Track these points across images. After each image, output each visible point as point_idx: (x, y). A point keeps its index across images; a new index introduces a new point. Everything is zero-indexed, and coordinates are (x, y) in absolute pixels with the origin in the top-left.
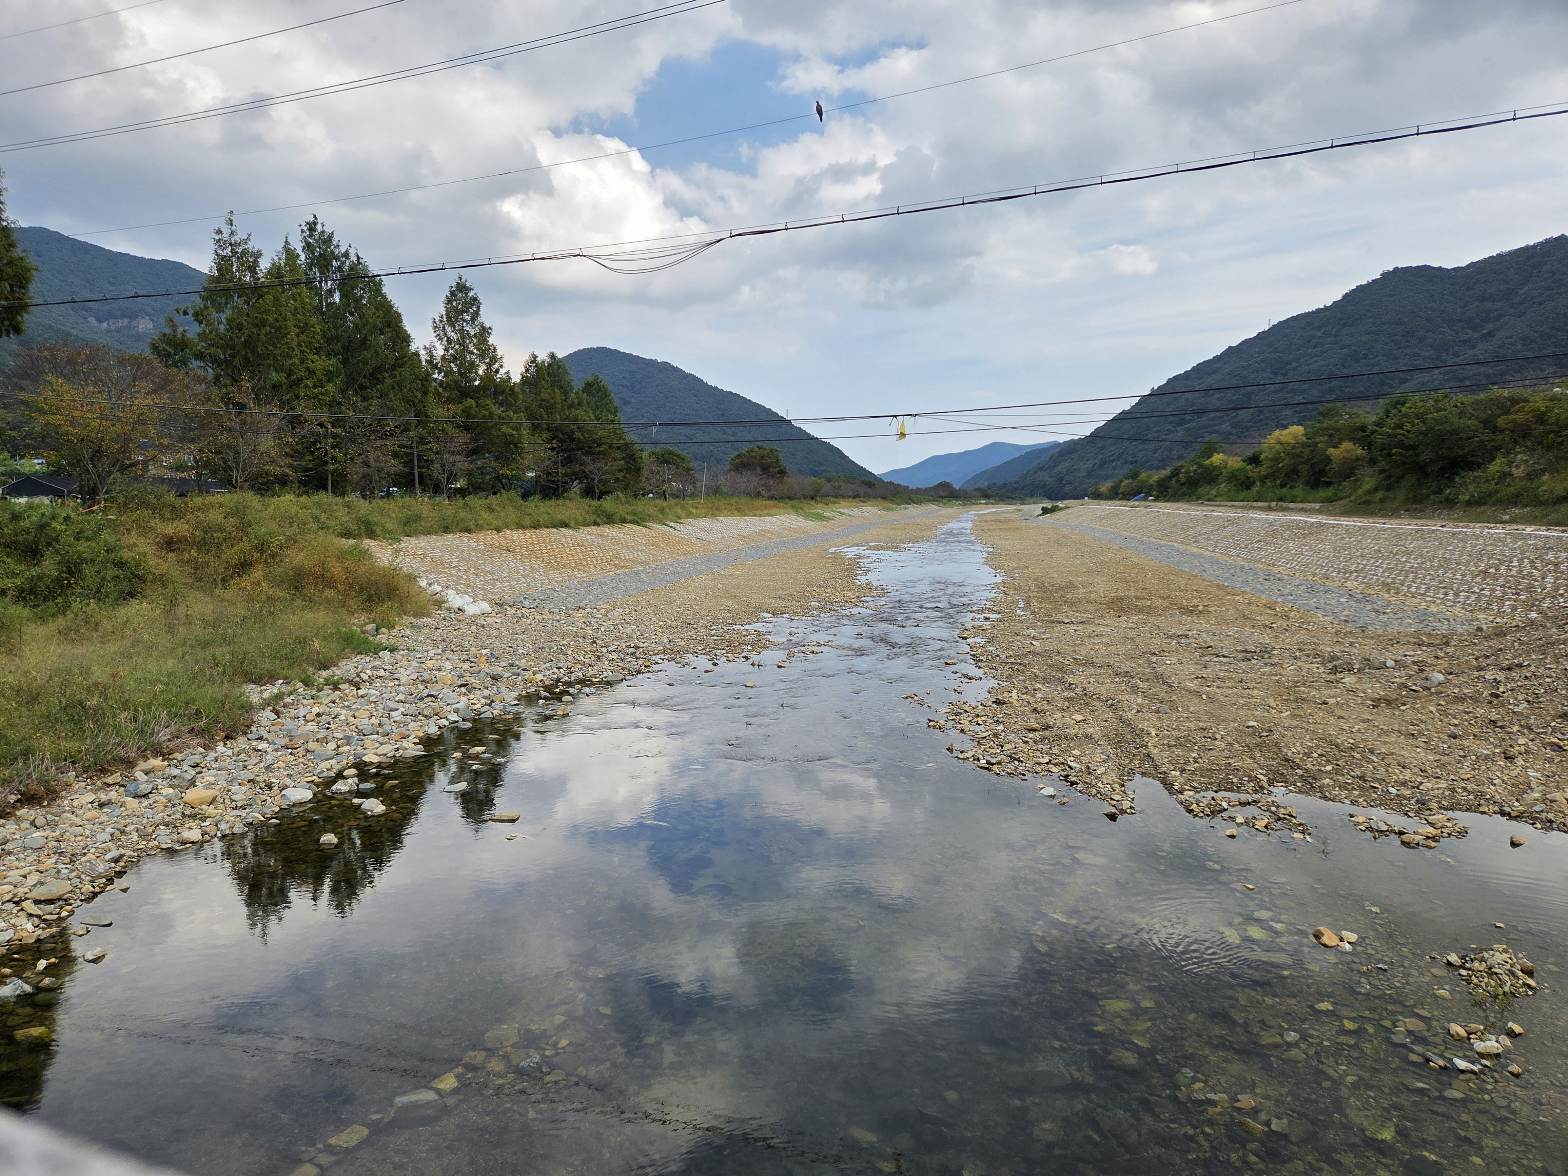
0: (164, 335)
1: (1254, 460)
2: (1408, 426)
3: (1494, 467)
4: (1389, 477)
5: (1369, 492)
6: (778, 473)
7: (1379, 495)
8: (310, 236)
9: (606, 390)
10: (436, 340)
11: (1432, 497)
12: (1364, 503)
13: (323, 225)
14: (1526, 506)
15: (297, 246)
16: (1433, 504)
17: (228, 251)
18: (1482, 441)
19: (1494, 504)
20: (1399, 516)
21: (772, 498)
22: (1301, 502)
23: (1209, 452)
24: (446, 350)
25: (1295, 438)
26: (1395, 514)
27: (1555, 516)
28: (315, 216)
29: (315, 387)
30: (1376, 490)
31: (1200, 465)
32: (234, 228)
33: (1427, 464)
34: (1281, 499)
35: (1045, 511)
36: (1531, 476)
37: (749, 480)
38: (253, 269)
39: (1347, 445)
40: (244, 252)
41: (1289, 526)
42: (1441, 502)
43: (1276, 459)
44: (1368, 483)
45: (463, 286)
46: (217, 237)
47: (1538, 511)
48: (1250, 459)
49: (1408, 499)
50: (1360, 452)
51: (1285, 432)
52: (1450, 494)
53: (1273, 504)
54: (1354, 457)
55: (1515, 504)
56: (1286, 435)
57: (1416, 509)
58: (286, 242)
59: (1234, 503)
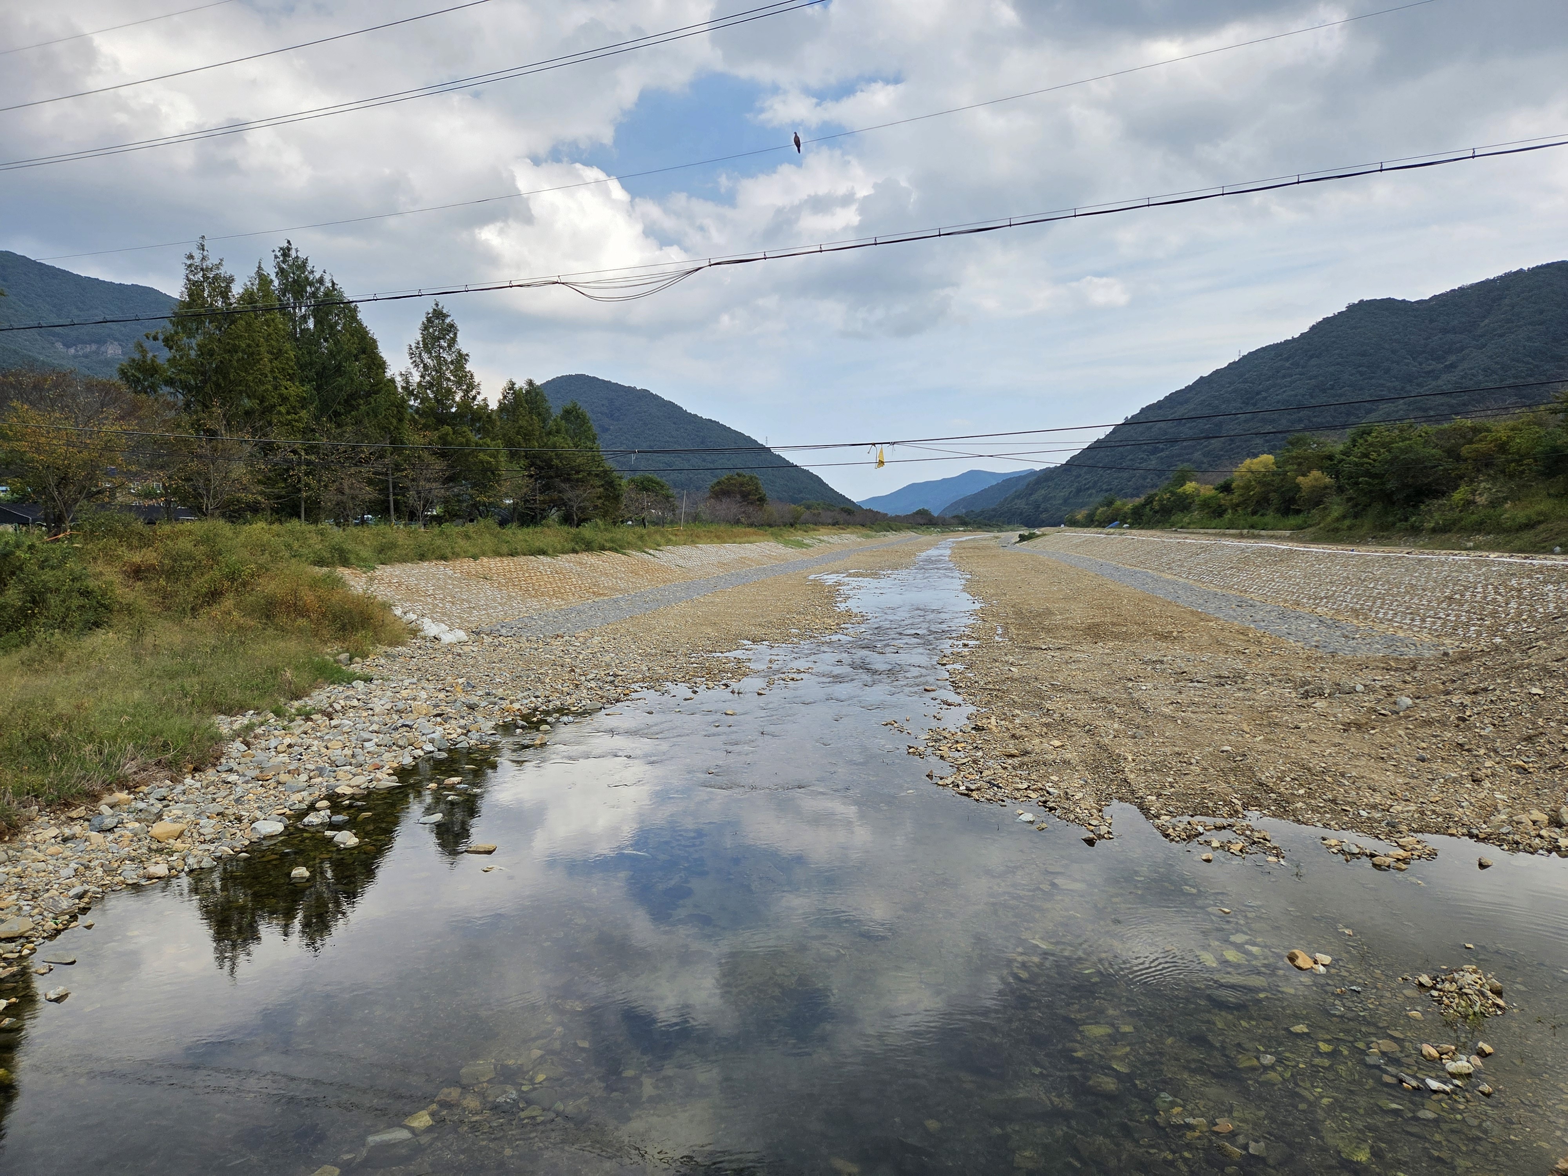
0: (134, 360)
1: (1226, 488)
2: (1374, 455)
3: (1458, 495)
4: (1356, 505)
5: (1337, 520)
6: (758, 500)
7: (1347, 522)
8: (284, 262)
9: (585, 417)
10: (412, 366)
11: (1398, 525)
12: (1333, 530)
13: (297, 251)
14: (1489, 533)
15: (271, 271)
16: (1399, 531)
17: (199, 276)
18: (1446, 470)
19: (1458, 532)
20: (1366, 543)
21: (751, 525)
22: (1272, 529)
23: (1182, 480)
24: (422, 376)
25: (1266, 466)
26: (1362, 541)
27: (1517, 543)
28: (289, 242)
29: (288, 413)
30: (1344, 517)
31: (1173, 493)
32: (205, 253)
33: (1393, 492)
34: (1252, 527)
35: (1023, 538)
36: (1494, 504)
37: (729, 507)
38: (225, 294)
39: (1316, 473)
40: (216, 278)
41: (1260, 553)
42: (1407, 530)
43: (1247, 487)
44: (1336, 511)
45: (439, 314)
46: (189, 262)
47: (1501, 538)
48: (1221, 487)
49: (1375, 527)
50: (1328, 480)
51: (1255, 461)
52: (1415, 522)
53: (1245, 531)
54: (1322, 486)
55: (1479, 532)
56: (1257, 464)
57: (1383, 536)
58: (259, 267)
59: (1206, 531)
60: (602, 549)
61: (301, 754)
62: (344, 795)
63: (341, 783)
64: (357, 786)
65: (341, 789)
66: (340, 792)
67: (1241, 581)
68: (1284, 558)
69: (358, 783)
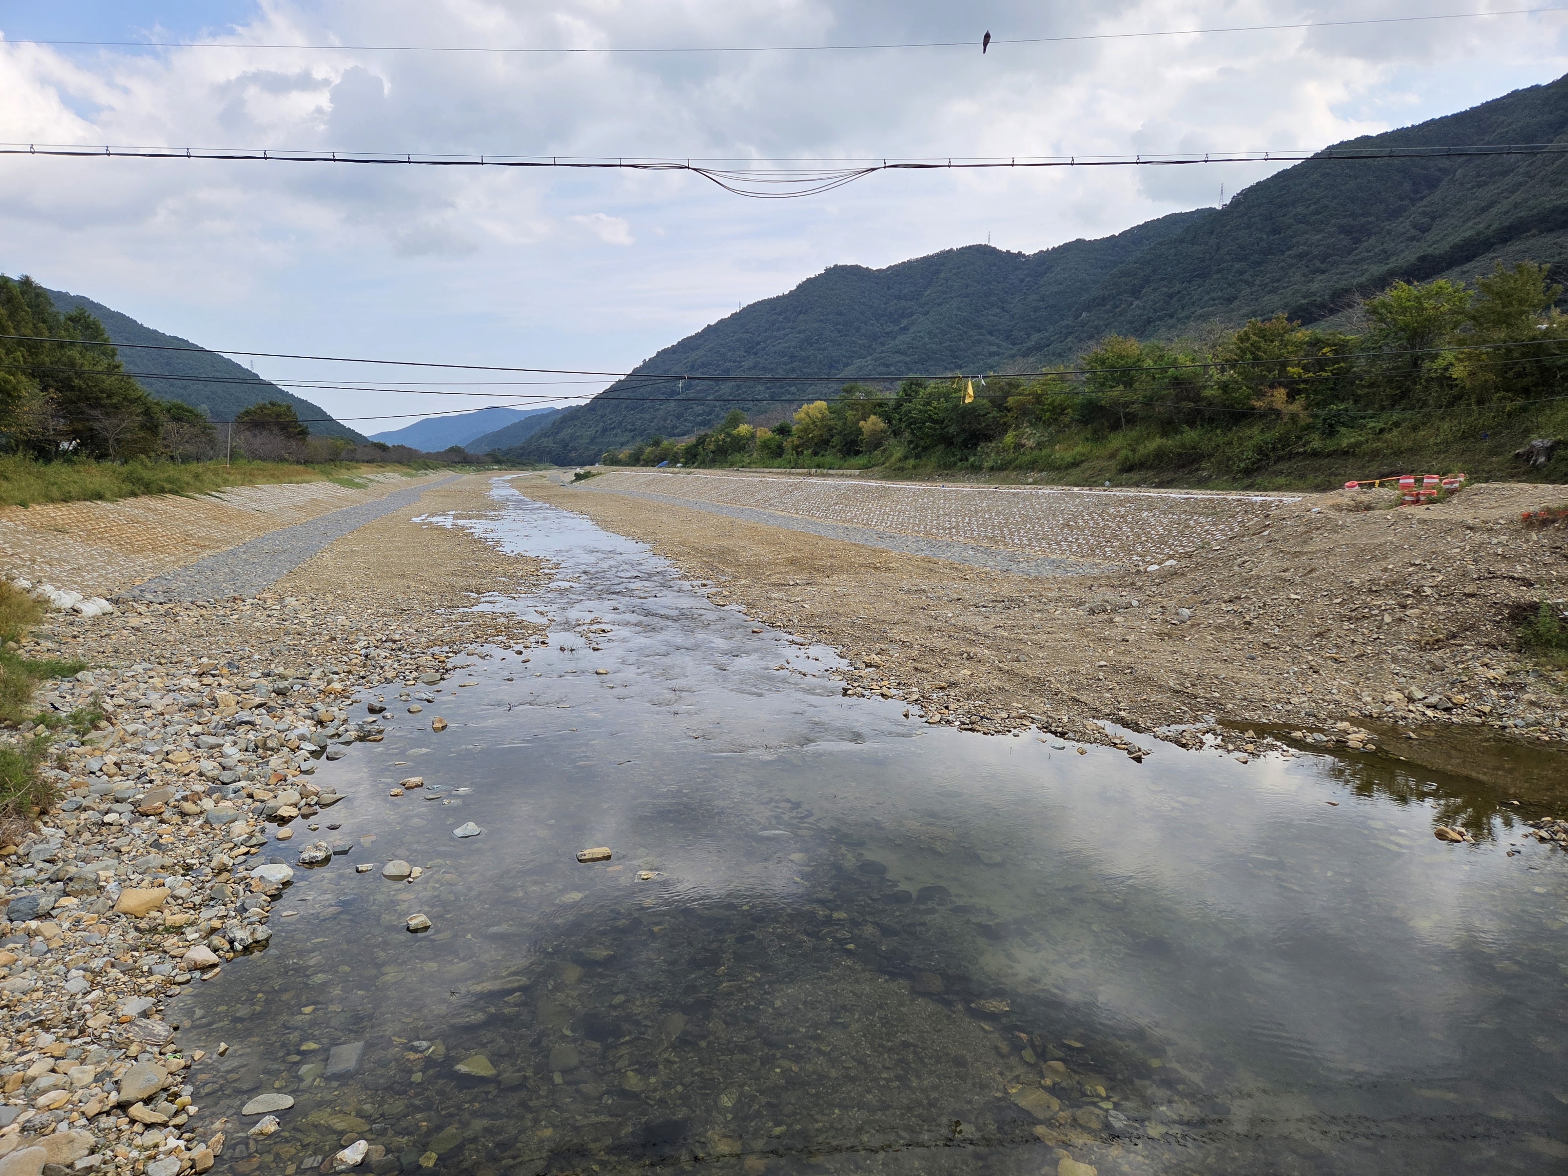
1: (783, 431)
3: (1009, 438)
4: (916, 447)
5: (900, 460)
6: (299, 434)
7: (911, 462)
11: (959, 464)
12: (899, 469)
14: (1042, 471)
16: (961, 470)
18: (994, 417)
19: (1014, 469)
20: (935, 480)
21: (298, 462)
22: (838, 468)
23: (735, 422)
25: (820, 412)
26: (929, 477)
27: (1071, 479)
30: (906, 458)
31: (728, 435)
33: (952, 436)
34: (818, 466)
35: (579, 477)
36: (1040, 445)
37: (263, 441)
39: (873, 417)
42: (967, 468)
43: (806, 430)
44: (898, 453)
47: (1053, 474)
48: (778, 429)
49: (939, 466)
50: (882, 425)
51: (811, 406)
52: (974, 461)
53: (813, 470)
54: (880, 429)
55: (1033, 469)
56: (812, 410)
57: (947, 474)
59: (771, 470)
60: (162, 491)
61: (145, 774)
62: (292, 818)
63: (272, 803)
64: (295, 805)
65: (285, 812)
66: (286, 814)
67: (856, 515)
68: (883, 494)
69: (293, 801)
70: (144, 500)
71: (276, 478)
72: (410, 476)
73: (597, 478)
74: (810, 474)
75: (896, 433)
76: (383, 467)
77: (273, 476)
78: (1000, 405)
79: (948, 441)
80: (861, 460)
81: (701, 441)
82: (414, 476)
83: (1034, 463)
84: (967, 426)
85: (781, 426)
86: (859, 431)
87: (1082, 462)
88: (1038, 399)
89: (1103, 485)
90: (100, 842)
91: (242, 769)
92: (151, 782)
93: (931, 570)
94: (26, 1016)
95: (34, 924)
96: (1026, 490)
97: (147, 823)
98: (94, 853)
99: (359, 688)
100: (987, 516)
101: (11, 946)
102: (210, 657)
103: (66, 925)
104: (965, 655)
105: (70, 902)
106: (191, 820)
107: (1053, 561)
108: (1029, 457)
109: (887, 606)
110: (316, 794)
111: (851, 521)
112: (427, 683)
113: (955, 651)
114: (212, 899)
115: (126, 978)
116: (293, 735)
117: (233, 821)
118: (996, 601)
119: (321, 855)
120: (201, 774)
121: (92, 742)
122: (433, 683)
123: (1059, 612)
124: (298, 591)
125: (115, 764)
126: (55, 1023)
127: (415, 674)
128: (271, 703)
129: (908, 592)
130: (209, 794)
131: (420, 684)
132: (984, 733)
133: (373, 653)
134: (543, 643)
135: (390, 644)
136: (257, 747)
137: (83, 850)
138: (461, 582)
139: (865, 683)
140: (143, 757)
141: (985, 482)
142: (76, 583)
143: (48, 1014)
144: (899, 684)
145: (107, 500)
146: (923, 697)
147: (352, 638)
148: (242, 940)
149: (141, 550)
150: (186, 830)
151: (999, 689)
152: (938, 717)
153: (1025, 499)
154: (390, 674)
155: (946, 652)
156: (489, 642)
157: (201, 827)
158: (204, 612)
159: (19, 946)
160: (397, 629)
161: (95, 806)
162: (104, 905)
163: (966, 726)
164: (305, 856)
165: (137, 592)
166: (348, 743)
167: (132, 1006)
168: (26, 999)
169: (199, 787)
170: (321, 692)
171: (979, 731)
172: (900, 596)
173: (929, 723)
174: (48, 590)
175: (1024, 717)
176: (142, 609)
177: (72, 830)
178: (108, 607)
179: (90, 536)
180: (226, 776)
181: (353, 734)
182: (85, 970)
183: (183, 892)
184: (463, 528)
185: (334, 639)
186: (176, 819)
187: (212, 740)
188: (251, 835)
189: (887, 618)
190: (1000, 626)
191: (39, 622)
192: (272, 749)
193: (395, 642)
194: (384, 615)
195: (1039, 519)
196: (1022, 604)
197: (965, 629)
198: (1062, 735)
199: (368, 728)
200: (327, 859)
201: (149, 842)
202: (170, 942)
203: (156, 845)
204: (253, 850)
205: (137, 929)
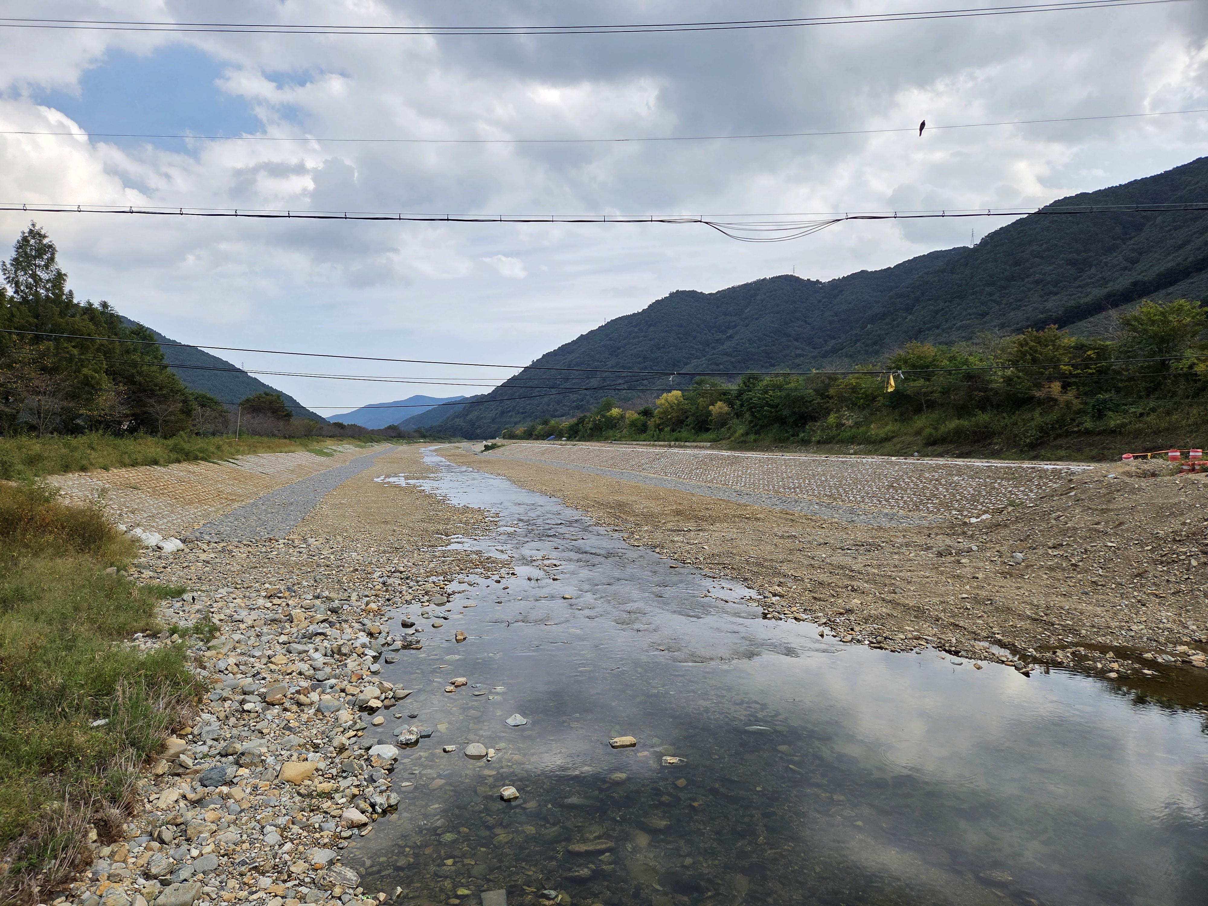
1: (646, 413)
3: (832, 419)
4: (756, 425)
5: (743, 435)
6: (285, 416)
7: (752, 437)
11: (792, 438)
12: (742, 442)
14: (859, 444)
16: (793, 443)
19: (837, 443)
22: (693, 442)
23: (608, 407)
24: (16, 292)
25: (676, 399)
26: (768, 449)
30: (747, 434)
31: (603, 416)
33: (786, 417)
34: (676, 440)
35: (487, 448)
36: (857, 425)
39: (719, 404)
42: (799, 442)
43: (665, 412)
44: (741, 430)
45: (35, 234)
47: (870, 447)
48: (643, 412)
49: (775, 440)
50: (727, 409)
51: (667, 395)
52: (804, 437)
53: (673, 443)
54: (725, 412)
55: (852, 443)
56: (670, 397)
57: (783, 446)
59: (638, 442)
60: (196, 458)
61: (258, 673)
62: (378, 708)
63: (361, 697)
64: (378, 698)
65: (375, 703)
66: (374, 706)
67: (714, 477)
68: (735, 461)
69: (376, 695)
70: (185, 465)
71: (271, 449)
72: (361, 447)
73: (502, 449)
74: (670, 446)
75: (738, 415)
76: (341, 440)
77: (269, 447)
78: (822, 393)
79: (782, 421)
80: (711, 435)
81: (581, 421)
82: (365, 447)
83: (853, 438)
84: (797, 410)
85: (645, 409)
86: (709, 414)
87: (893, 437)
88: (854, 389)
89: (912, 455)
90: (244, 726)
91: (328, 670)
92: (264, 679)
93: (793, 520)
94: (243, 863)
95: (225, 789)
96: (853, 459)
97: (276, 711)
98: (244, 734)
99: (389, 608)
100: (823, 479)
101: (212, 806)
102: (270, 584)
103: (248, 790)
104: (850, 588)
105: (244, 772)
106: (306, 709)
107: (887, 514)
108: (849, 434)
109: (769, 548)
110: (391, 690)
111: (711, 481)
112: (438, 605)
113: (840, 584)
114: (344, 771)
115: (305, 834)
116: (357, 644)
117: (338, 710)
118: (857, 545)
119: (413, 738)
120: (300, 673)
121: (214, 647)
122: (442, 604)
123: (913, 554)
124: (315, 534)
125: (235, 664)
126: (267, 868)
127: (426, 598)
128: (331, 619)
129: (782, 537)
130: (314, 688)
131: (433, 606)
132: (892, 651)
133: (390, 581)
134: (513, 574)
135: (398, 574)
136: (333, 652)
137: (235, 732)
138: (431, 528)
139: (779, 608)
140: (252, 660)
141: (814, 453)
142: (153, 527)
143: (260, 862)
144: (805, 610)
145: (161, 465)
146: (829, 620)
147: (369, 570)
148: (381, 804)
149: (191, 503)
150: (304, 717)
151: (889, 615)
152: (849, 638)
153: (852, 466)
154: (409, 598)
155: (833, 585)
156: (472, 573)
157: (315, 714)
158: (250, 549)
159: (218, 806)
160: (401, 563)
161: (231, 697)
162: (272, 774)
163: (875, 645)
164: (402, 738)
165: (198, 535)
166: (397, 650)
167: (321, 856)
168: (238, 849)
169: (305, 684)
170: (363, 610)
171: (886, 649)
172: (776, 540)
173: (843, 642)
174: (138, 532)
175: (918, 638)
176: (205, 547)
177: (222, 715)
178: (181, 546)
179: (155, 492)
180: (320, 675)
181: (398, 644)
182: (275, 826)
183: (322, 765)
184: (414, 486)
185: (357, 570)
186: (295, 708)
187: (300, 647)
188: (355, 723)
189: (773, 557)
190: (868, 565)
191: (135, 556)
192: (345, 655)
193: (401, 572)
194: (384, 552)
195: (868, 482)
196: (879, 548)
197: (842, 567)
198: (956, 653)
199: (409, 639)
200: (417, 742)
201: (282, 726)
202: (326, 805)
203: (287, 728)
204: (360, 733)
205: (299, 794)
